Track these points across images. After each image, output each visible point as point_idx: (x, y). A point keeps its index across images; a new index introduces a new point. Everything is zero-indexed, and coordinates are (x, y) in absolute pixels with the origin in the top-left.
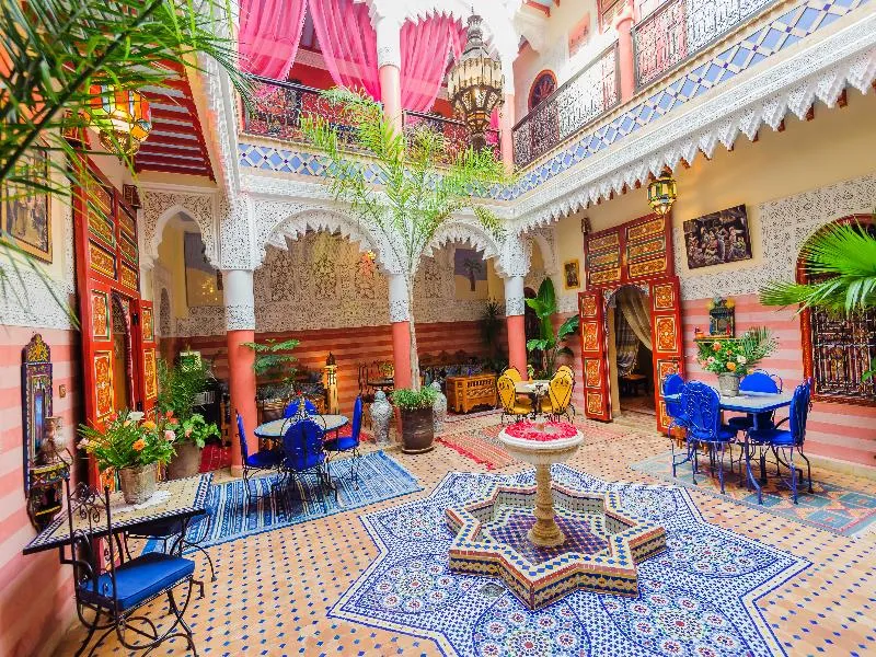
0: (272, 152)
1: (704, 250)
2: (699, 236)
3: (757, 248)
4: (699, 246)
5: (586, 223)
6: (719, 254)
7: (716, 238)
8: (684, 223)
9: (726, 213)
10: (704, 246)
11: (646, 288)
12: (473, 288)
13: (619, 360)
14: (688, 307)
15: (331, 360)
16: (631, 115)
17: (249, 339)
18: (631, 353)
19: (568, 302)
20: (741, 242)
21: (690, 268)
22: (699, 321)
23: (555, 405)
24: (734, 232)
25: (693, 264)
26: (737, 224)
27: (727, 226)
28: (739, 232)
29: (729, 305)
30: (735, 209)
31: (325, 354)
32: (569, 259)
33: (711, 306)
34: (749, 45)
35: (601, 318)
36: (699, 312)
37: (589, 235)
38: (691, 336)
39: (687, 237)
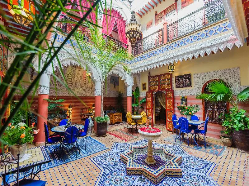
0: (61, 37)
1: (180, 84)
2: (179, 80)
3: (193, 85)
4: (179, 83)
5: (149, 74)
6: (183, 85)
7: (183, 81)
8: (175, 76)
9: (186, 75)
10: (180, 83)
11: (165, 92)
12: (115, 88)
13: (156, 110)
14: (175, 97)
15: (70, 107)
16: (166, 47)
17: (47, 98)
18: (159, 109)
19: (143, 94)
20: (189, 83)
21: (176, 88)
22: (178, 101)
23: (143, 122)
24: (188, 80)
25: (177, 87)
26: (188, 78)
27: (186, 78)
28: (189, 80)
29: (186, 98)
30: (188, 74)
31: (69, 104)
32: (144, 82)
33: (181, 98)
34: (197, 36)
35: (152, 99)
36: (178, 99)
37: (150, 76)
38: (176, 105)
39: (176, 80)
